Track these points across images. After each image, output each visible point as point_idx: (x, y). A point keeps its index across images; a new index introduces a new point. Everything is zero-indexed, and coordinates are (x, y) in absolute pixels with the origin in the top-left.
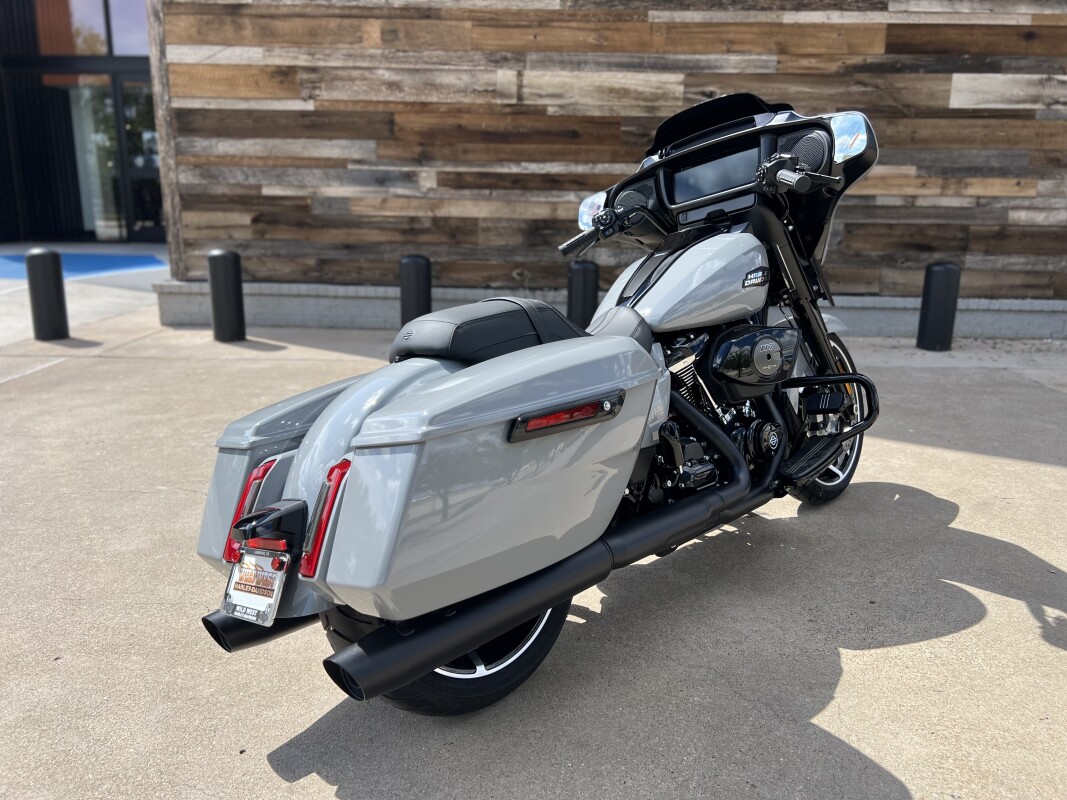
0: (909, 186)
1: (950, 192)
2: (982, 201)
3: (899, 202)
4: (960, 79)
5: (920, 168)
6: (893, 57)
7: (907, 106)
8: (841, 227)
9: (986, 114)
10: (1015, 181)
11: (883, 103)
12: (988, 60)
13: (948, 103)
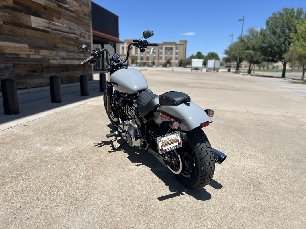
0: (27, 51)
1: (37, 54)
2: (44, 57)
3: (26, 57)
4: (33, 18)
5: (29, 45)
6: (15, 5)
7: (22, 24)
8: (12, 65)
9: (40, 30)
10: (49, 51)
11: (15, 21)
12: (38, 13)
13: (31, 25)
